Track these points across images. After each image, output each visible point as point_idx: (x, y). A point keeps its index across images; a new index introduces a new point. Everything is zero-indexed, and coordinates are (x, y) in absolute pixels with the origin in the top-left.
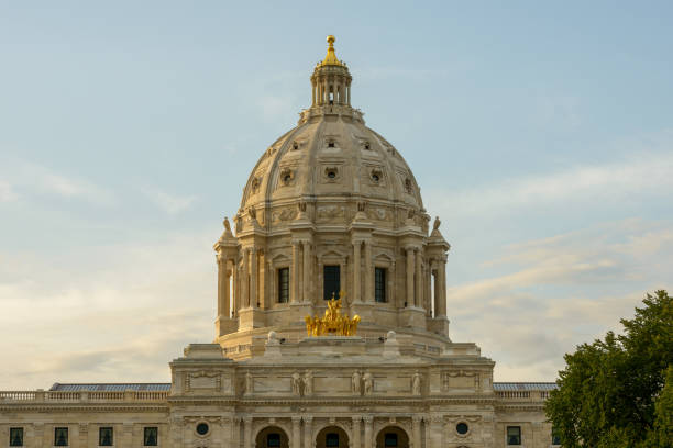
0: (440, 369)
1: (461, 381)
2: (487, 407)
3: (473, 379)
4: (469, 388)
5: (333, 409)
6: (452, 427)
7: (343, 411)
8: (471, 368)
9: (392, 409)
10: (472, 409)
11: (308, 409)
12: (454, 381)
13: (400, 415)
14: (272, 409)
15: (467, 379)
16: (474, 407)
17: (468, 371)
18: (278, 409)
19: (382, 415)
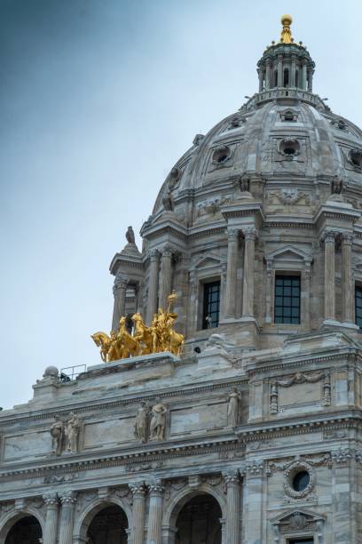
0: (262, 376)
1: (300, 392)
2: (340, 433)
3: (319, 385)
4: (314, 403)
5: (102, 472)
6: (280, 480)
7: (116, 475)
8: (314, 367)
9: (192, 460)
10: (314, 442)
11: (67, 477)
12: (287, 396)
13: (203, 469)
14: (19, 484)
15: (309, 386)
16: (318, 437)
17: (309, 372)
18: (27, 483)
19: (176, 473)
